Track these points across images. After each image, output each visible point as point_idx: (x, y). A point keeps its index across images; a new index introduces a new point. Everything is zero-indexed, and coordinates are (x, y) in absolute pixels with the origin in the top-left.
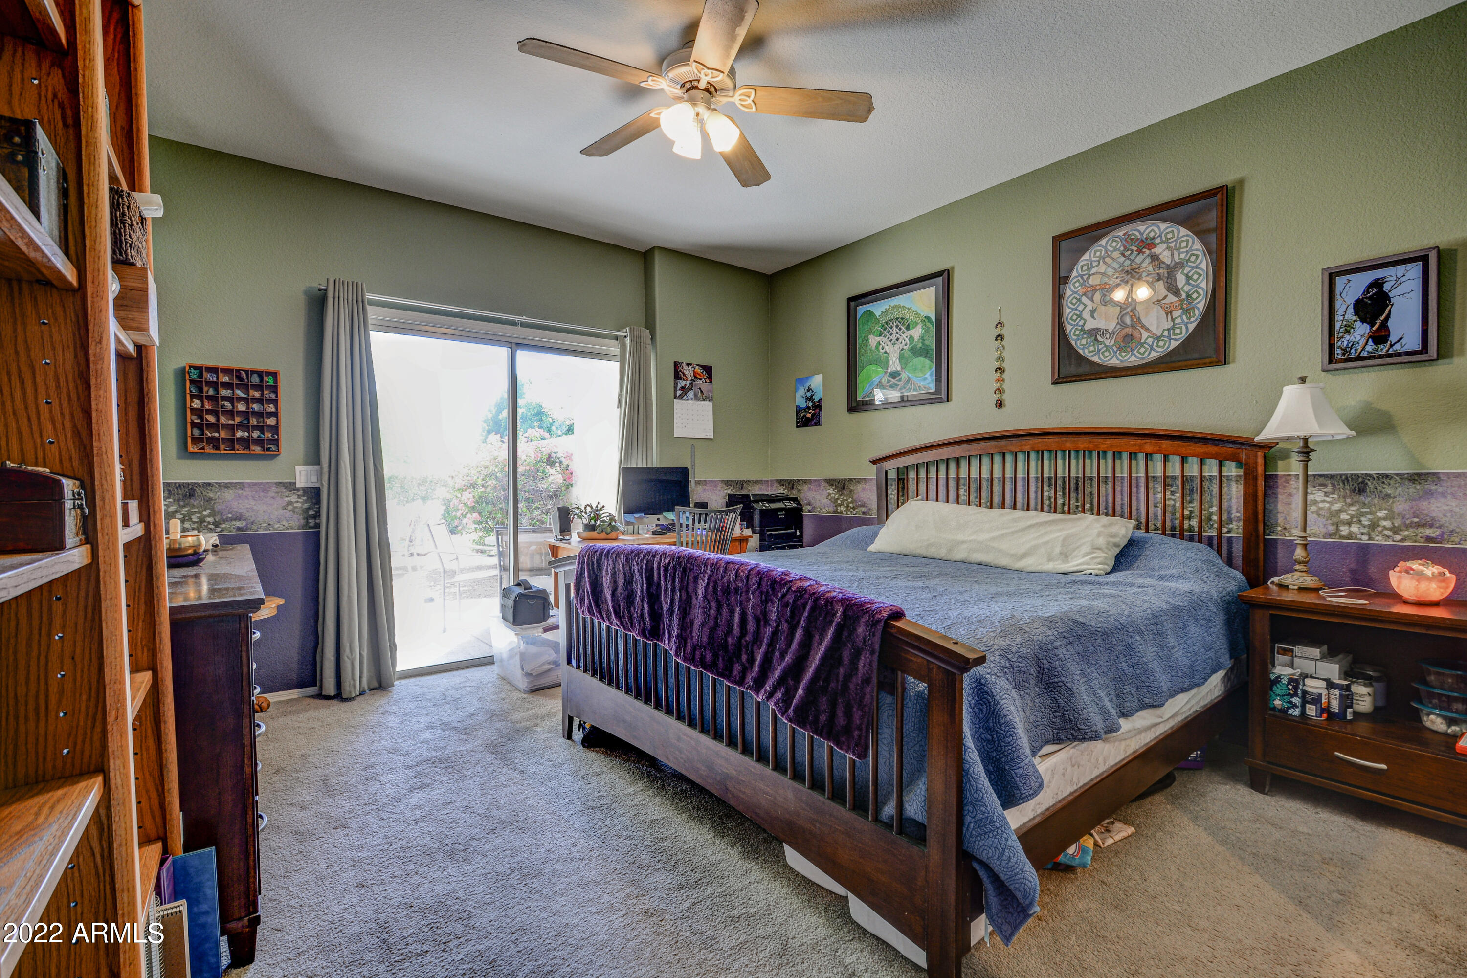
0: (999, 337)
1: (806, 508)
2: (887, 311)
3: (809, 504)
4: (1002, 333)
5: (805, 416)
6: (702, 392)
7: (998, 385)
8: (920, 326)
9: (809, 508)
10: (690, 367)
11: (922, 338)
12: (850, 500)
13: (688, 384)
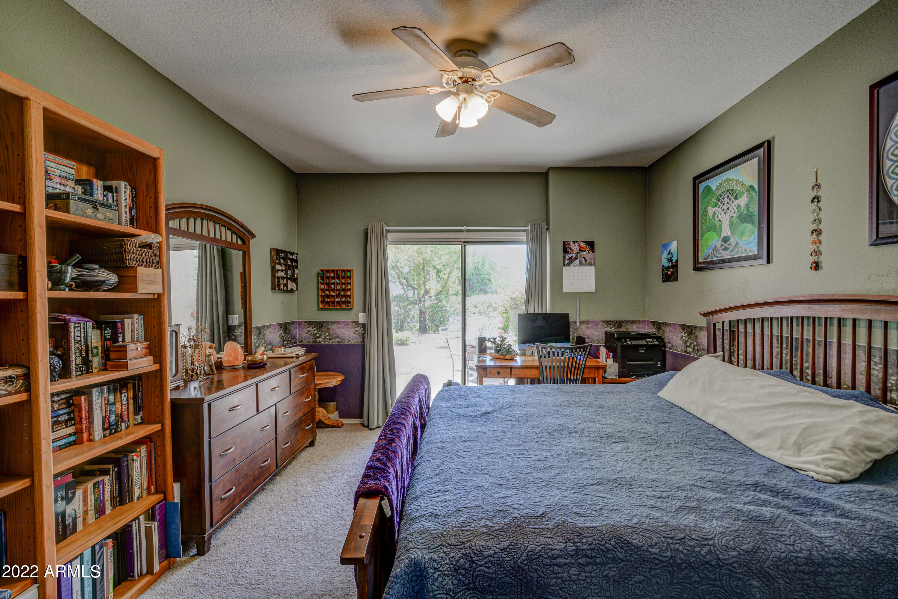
0: (816, 199)
1: (668, 345)
2: (720, 184)
3: (669, 342)
4: (819, 194)
5: (667, 273)
6: (585, 260)
7: (815, 247)
8: (745, 195)
9: (669, 345)
10: (576, 244)
11: (747, 206)
12: (695, 343)
13: (574, 255)
